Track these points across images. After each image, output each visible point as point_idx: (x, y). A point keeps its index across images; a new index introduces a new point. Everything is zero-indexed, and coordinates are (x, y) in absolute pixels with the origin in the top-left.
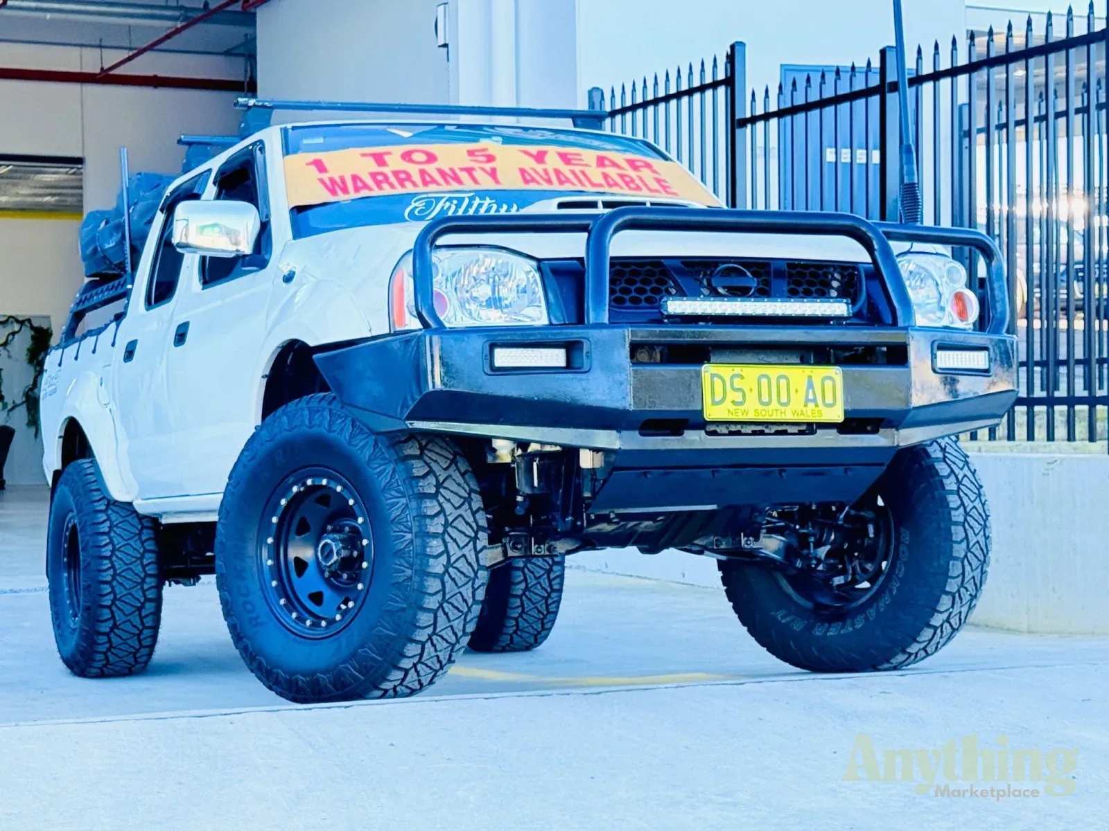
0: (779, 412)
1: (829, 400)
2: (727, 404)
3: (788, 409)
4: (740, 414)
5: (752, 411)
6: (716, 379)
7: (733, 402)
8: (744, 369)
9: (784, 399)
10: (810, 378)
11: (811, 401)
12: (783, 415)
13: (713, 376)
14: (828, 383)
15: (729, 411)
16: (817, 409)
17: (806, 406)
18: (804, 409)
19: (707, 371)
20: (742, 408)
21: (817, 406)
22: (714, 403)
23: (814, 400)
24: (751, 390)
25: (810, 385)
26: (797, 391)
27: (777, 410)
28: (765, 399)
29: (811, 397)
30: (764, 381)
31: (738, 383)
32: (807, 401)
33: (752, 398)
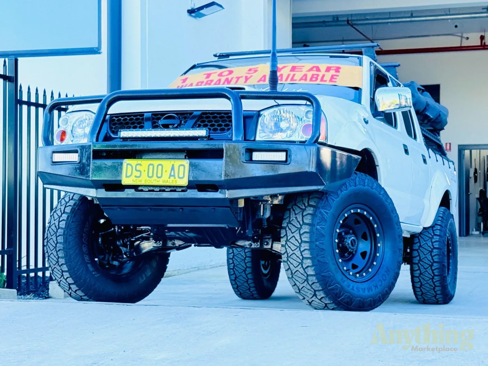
0: (156, 181)
1: (181, 175)
2: (133, 177)
3: (161, 180)
4: (138, 182)
5: (143, 181)
6: (129, 166)
7: (136, 176)
8: (142, 161)
9: (159, 175)
10: (173, 165)
11: (172, 176)
12: (158, 182)
13: (128, 164)
14: (182, 168)
15: (133, 180)
16: (175, 180)
17: (169, 178)
18: (169, 180)
19: (126, 163)
20: (139, 179)
21: (175, 178)
22: (127, 177)
23: (174, 176)
24: (144, 171)
25: (173, 168)
26: (166, 171)
27: (155, 180)
28: (150, 175)
29: (172, 174)
30: (151, 167)
31: (139, 168)
32: (170, 175)
33: (144, 174)
